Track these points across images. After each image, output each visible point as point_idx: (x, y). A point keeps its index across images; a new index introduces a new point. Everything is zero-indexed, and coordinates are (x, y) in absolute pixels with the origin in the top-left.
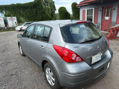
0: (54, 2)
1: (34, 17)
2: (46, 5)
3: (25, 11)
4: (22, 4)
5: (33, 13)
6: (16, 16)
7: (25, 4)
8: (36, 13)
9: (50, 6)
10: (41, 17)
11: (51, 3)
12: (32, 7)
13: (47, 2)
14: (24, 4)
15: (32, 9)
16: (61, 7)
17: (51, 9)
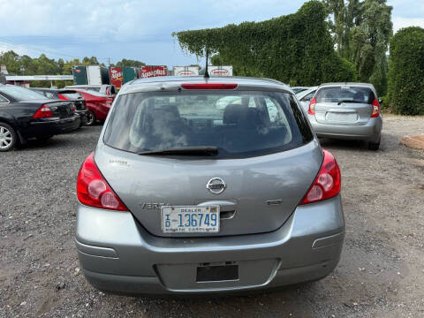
0: (390, 9)
1: (286, 66)
2: (354, 21)
3: (262, 47)
4: (259, 24)
5: (288, 52)
6: (233, 64)
7: (267, 22)
8: (299, 53)
9: (372, 25)
10: (312, 68)
11: (377, 12)
12: (285, 33)
13: (360, 12)
14: (263, 23)
15: (285, 39)
16: (406, 29)
17: (371, 36)
